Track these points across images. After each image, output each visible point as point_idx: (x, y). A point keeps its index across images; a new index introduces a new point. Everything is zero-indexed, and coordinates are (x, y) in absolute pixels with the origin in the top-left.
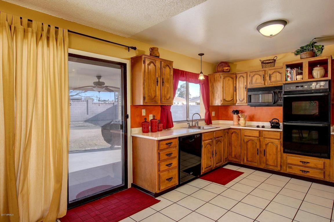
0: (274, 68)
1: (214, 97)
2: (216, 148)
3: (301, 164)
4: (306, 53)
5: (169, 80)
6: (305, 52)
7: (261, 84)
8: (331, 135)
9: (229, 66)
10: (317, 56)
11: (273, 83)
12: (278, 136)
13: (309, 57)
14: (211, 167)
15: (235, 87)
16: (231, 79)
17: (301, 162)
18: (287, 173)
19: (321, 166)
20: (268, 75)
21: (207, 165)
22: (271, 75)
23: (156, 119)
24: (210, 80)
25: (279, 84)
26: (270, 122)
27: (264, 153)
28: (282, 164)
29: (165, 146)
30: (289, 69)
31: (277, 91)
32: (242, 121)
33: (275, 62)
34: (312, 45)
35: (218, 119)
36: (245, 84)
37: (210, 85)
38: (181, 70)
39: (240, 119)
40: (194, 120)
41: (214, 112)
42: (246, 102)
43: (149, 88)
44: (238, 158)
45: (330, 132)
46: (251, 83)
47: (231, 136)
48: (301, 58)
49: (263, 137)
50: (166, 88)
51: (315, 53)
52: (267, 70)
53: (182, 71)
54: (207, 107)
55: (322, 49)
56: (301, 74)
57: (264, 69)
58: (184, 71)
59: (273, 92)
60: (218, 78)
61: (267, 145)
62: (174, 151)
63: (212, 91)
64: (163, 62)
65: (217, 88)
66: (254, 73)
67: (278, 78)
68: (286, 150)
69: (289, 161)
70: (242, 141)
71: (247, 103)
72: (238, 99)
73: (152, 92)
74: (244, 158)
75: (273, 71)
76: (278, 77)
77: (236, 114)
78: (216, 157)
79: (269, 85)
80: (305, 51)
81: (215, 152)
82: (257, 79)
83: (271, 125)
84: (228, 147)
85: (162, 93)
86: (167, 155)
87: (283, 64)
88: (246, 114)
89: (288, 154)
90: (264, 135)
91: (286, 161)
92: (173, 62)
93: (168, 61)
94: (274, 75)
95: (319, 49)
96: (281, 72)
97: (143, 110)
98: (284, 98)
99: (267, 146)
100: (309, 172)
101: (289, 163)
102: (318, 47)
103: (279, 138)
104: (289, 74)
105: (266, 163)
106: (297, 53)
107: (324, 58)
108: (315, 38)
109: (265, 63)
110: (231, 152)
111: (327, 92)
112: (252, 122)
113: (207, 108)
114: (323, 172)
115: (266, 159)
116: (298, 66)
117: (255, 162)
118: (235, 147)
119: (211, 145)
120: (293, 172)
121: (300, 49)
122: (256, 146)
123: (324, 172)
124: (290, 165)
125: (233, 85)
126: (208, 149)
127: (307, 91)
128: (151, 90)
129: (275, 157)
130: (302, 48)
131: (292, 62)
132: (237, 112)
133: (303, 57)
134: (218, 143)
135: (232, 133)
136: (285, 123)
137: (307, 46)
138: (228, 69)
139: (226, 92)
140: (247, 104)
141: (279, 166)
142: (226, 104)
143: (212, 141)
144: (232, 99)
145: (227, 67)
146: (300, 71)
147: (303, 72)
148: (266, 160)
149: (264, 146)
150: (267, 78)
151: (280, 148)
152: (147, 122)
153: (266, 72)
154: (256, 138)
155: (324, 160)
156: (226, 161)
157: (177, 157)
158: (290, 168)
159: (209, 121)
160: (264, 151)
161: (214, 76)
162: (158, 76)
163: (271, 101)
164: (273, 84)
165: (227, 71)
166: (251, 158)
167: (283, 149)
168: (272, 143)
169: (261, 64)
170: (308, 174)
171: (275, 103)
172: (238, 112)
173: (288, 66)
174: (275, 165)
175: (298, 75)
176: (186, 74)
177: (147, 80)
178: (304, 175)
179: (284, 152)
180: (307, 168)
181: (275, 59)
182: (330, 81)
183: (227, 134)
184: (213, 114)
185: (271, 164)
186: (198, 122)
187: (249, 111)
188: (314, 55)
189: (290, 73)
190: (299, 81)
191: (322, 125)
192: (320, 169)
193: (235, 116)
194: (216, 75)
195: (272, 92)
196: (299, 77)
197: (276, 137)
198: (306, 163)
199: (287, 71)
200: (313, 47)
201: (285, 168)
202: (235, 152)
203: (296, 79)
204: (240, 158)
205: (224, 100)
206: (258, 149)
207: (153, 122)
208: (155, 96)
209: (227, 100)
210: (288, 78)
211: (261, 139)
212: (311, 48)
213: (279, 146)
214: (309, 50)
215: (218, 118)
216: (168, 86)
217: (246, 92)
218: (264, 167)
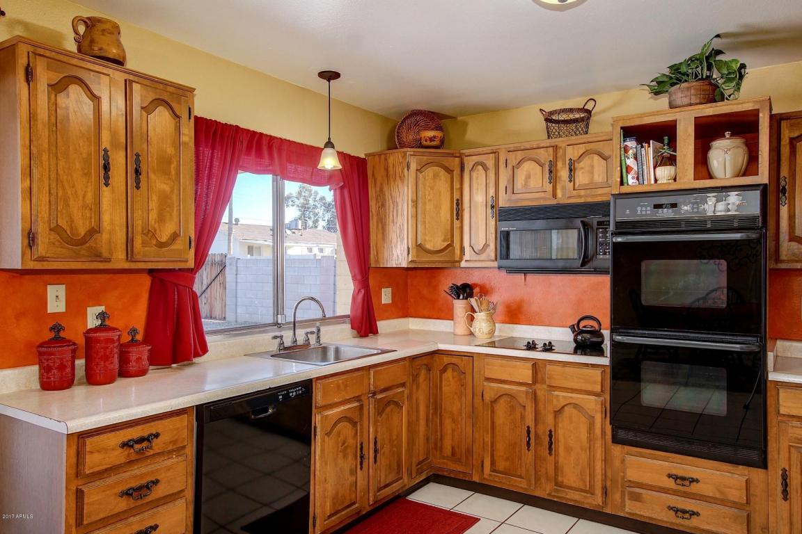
0: (584, 138)
1: (383, 239)
2: (376, 432)
3: (670, 484)
4: (688, 89)
5: (170, 162)
6: (684, 85)
7: (542, 195)
8: (768, 384)
9: (439, 128)
10: (722, 98)
11: (582, 193)
12: (595, 383)
13: (698, 101)
14: (354, 507)
15: (459, 203)
16: (442, 172)
17: (670, 476)
18: (627, 516)
19: (737, 495)
20: (564, 163)
21: (334, 504)
22: (576, 165)
23: (113, 329)
24: (373, 175)
25: (600, 195)
26: (572, 328)
27: (551, 443)
28: (608, 484)
29: (119, 456)
30: (631, 144)
31: (594, 219)
32: (481, 323)
33: (589, 118)
34: (707, 58)
35: (406, 314)
36: (492, 192)
37: (372, 192)
38: (248, 131)
39: (475, 315)
40: (302, 322)
41: (389, 290)
42: (493, 258)
43: (60, 193)
44: (464, 460)
45: (765, 372)
46: (509, 191)
47: (441, 377)
48: (672, 106)
49: (545, 386)
50: (155, 198)
51: (716, 86)
52: (563, 145)
53: (254, 133)
54: (357, 271)
55: (741, 77)
56: (671, 161)
57: (554, 141)
58: (261, 134)
59: (582, 222)
60: (399, 170)
61: (558, 412)
62: (168, 468)
63: (378, 213)
64: (136, 87)
65: (395, 203)
66: (520, 155)
67: (599, 177)
68: (622, 434)
69: (632, 474)
70: (478, 400)
71: (496, 259)
72: (466, 244)
73: (77, 214)
74: (483, 462)
75: (582, 149)
76: (596, 170)
77: (461, 297)
78: (378, 463)
79: (569, 197)
80: (686, 81)
81: (372, 445)
82: (528, 177)
83: (575, 341)
84: (427, 420)
85: (132, 218)
86: (127, 493)
87: (612, 125)
88: (495, 298)
89: (627, 448)
90: (550, 378)
91: (622, 474)
92: (195, 89)
93: (165, 84)
94: (585, 163)
95: (730, 73)
96: (607, 153)
97: (49, 288)
98: (616, 245)
99: (560, 419)
100: (697, 514)
101: (630, 481)
102: (728, 67)
103: (598, 388)
104: (631, 162)
105: (556, 479)
106: (660, 87)
107: (748, 107)
108: (718, 36)
109: (558, 122)
110: (439, 437)
111: (753, 229)
112: (516, 326)
113: (359, 277)
114: (746, 514)
115: (556, 463)
116: (662, 133)
117: (520, 477)
118: (454, 421)
119: (354, 424)
120: (647, 514)
121: (667, 71)
122: (523, 417)
123: (749, 516)
124: (635, 489)
125: (452, 193)
126: (341, 438)
127: (689, 222)
128: (71, 203)
129: (584, 457)
130: (675, 68)
131: (641, 116)
132: (465, 291)
133: (679, 102)
134: (388, 409)
135: (444, 370)
136: (618, 338)
137: (692, 59)
138: (435, 137)
139: (425, 218)
140: (495, 264)
141: (599, 492)
142: (427, 261)
143: (361, 408)
144: (446, 244)
145: (432, 130)
146: (666, 151)
147: (678, 154)
148: (556, 468)
149: (550, 419)
150: (564, 174)
151: (602, 424)
152: (64, 340)
153: (560, 152)
154: (524, 389)
155: (746, 472)
156: (419, 472)
157: (190, 494)
158: (636, 498)
159: (365, 324)
160: (550, 436)
161: (386, 159)
162: (115, 144)
163: (576, 256)
164: (580, 196)
165: (433, 143)
166: (507, 459)
167: (613, 430)
168: (576, 406)
169: (544, 122)
170: (694, 522)
171: (585, 264)
172: (468, 291)
173: (628, 132)
174: (586, 486)
175: (660, 165)
176: (270, 148)
177: (45, 157)
178: (682, 525)
179: (616, 440)
180: (693, 501)
181: (589, 107)
182: (764, 189)
183: (423, 372)
184: (386, 296)
185: (574, 485)
186: (319, 331)
187: (506, 287)
188: (713, 94)
189: (636, 158)
190: (665, 188)
191: (738, 346)
192: (735, 505)
193: (459, 305)
194: (392, 158)
195: (578, 222)
196: (664, 173)
197: (589, 387)
198: (687, 483)
199: (626, 150)
200: (710, 68)
201: (617, 496)
202: (453, 436)
203: (656, 180)
204: (470, 458)
205: (420, 247)
206: (528, 427)
207: (98, 341)
208: (94, 231)
209: (429, 246)
210: (630, 176)
211: (539, 393)
212: (706, 73)
213: (598, 418)
214: (696, 76)
215: (403, 309)
216: (167, 188)
217: (492, 222)
218: (549, 495)
